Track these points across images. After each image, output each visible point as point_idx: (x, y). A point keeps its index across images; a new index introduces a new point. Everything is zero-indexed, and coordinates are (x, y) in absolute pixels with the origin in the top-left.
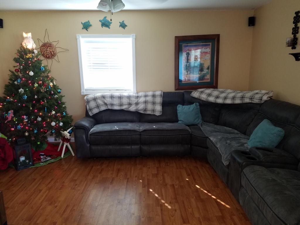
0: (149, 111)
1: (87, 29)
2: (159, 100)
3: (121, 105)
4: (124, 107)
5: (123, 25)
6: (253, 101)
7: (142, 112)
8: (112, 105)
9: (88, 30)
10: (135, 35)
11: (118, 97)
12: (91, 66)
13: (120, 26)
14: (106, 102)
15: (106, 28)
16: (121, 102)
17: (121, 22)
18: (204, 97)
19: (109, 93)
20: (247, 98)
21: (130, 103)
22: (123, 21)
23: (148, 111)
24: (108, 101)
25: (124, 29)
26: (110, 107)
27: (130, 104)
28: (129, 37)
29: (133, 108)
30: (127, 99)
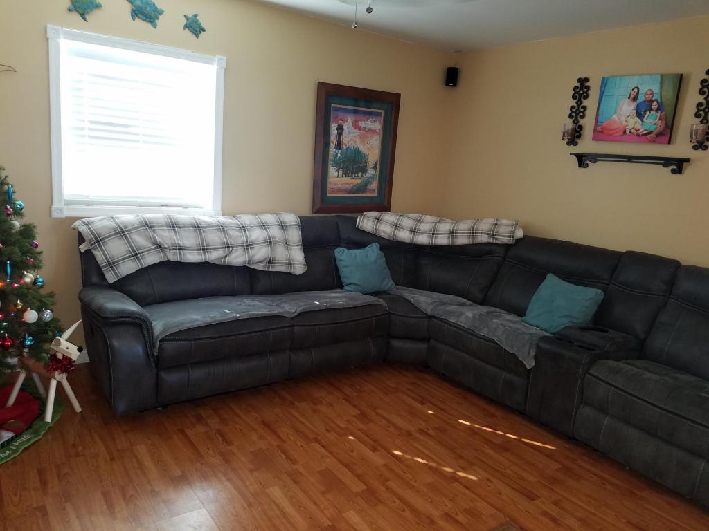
0: (281, 263)
1: (83, 16)
2: (295, 235)
3: (204, 249)
4: (214, 256)
5: (194, 27)
6: (496, 239)
7: (260, 267)
8: (180, 249)
9: (87, 17)
10: (225, 58)
11: (193, 227)
12: (83, 129)
13: (186, 26)
14: (160, 240)
15: (144, 23)
16: (202, 240)
17: (190, 16)
18: (385, 230)
19: (160, 215)
20: (482, 233)
21: (228, 244)
22: (196, 16)
23: (278, 263)
24: (165, 237)
25: (197, 37)
26: (172, 257)
27: (228, 247)
28: (210, 62)
29: (237, 258)
30: (218, 234)
